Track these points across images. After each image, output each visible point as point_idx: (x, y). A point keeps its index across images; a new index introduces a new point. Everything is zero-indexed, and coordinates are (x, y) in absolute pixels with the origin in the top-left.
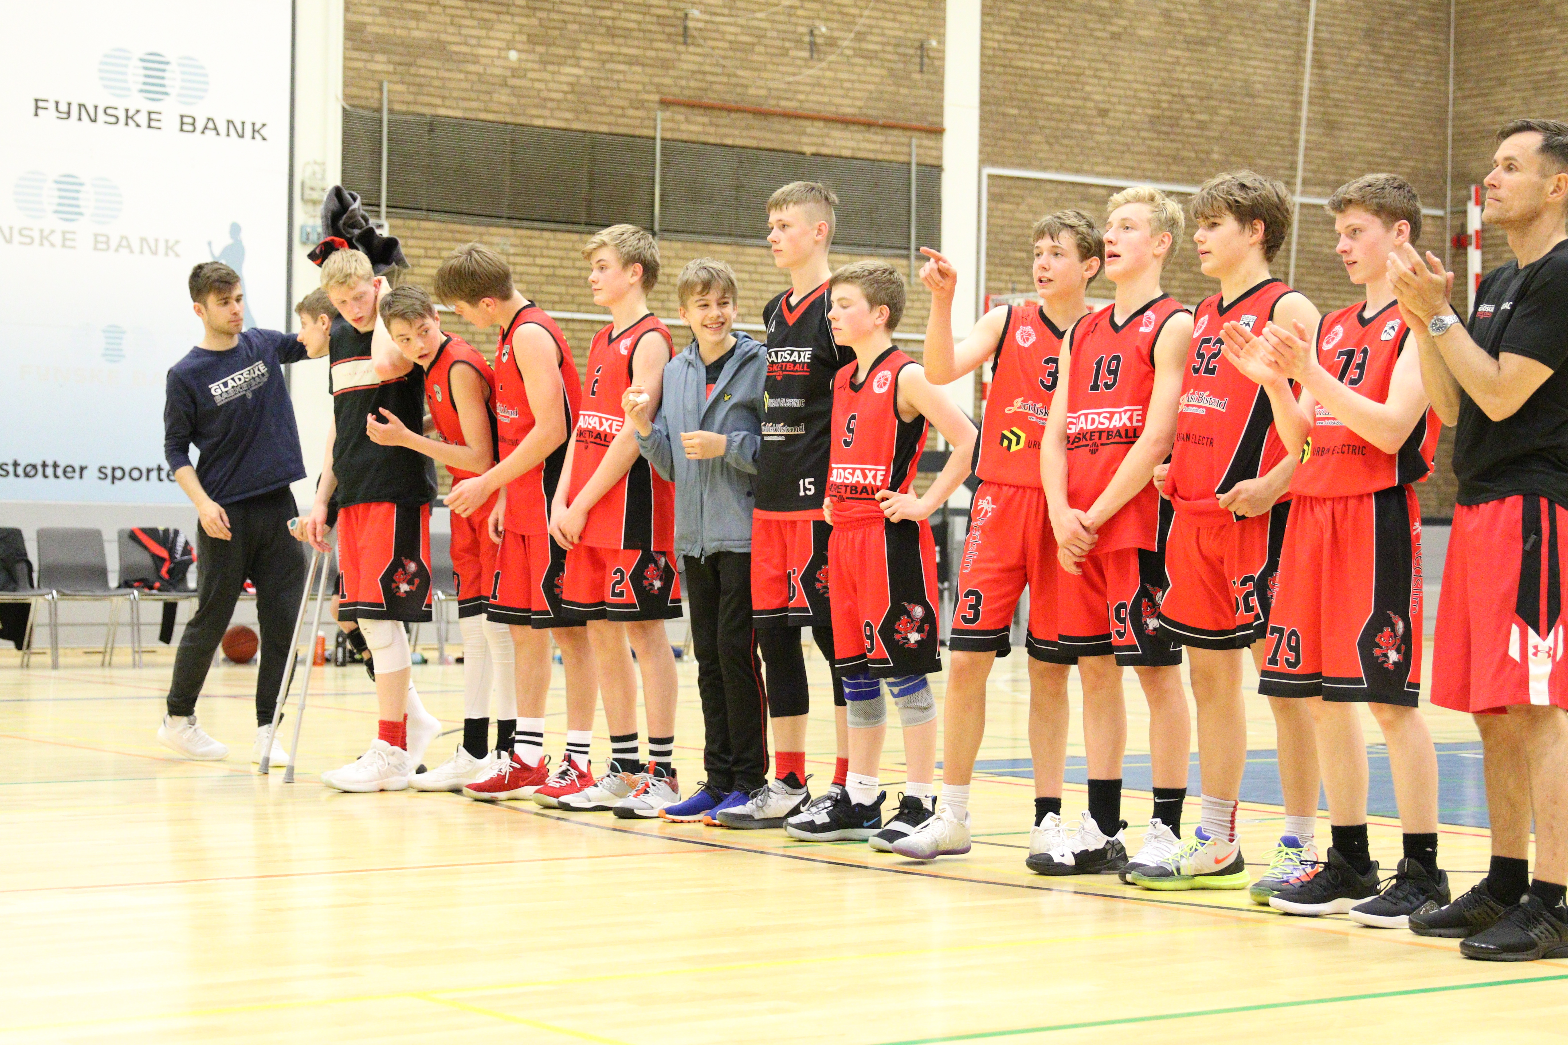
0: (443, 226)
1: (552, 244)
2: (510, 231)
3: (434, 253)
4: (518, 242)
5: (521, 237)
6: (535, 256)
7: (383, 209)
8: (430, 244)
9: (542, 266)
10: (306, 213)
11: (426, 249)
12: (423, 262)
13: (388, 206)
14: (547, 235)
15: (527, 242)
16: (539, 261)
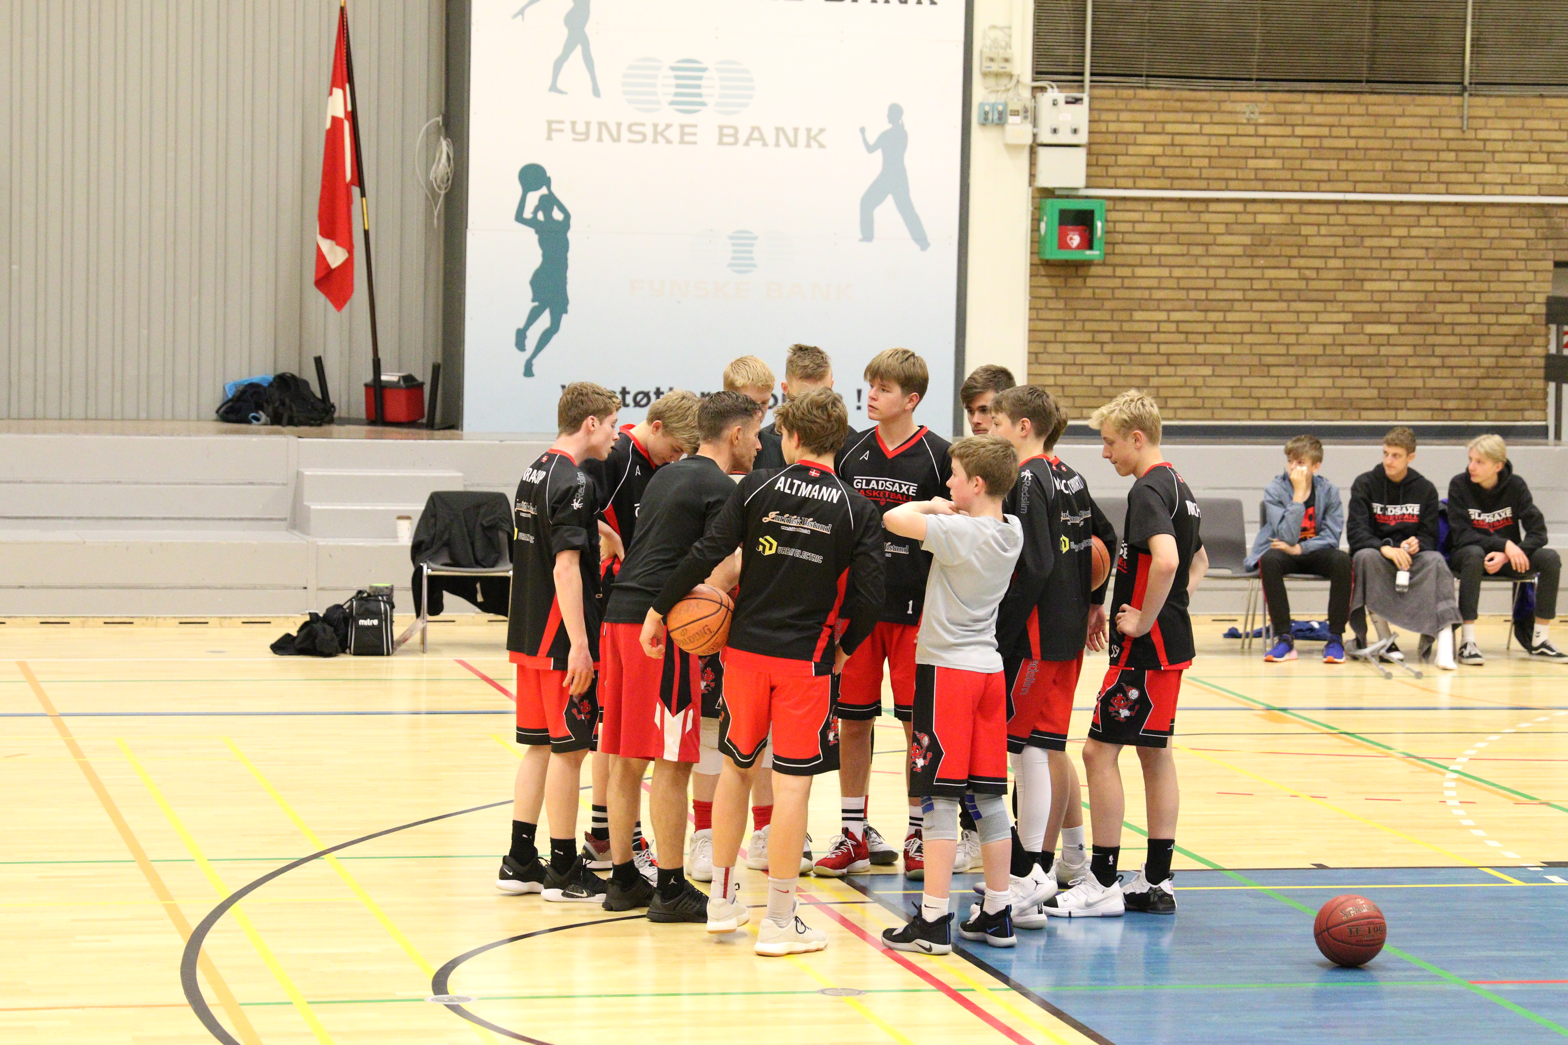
0: (1168, 94)
1: (1319, 109)
2: (1261, 96)
3: (1157, 128)
4: (1271, 109)
5: (1274, 103)
6: (1293, 126)
7: (1087, 77)
8: (1150, 117)
9: (1303, 137)
10: (987, 88)
11: (1145, 123)
12: (1140, 139)
13: (1092, 74)
14: (1310, 97)
15: (1282, 108)
16: (1299, 131)
